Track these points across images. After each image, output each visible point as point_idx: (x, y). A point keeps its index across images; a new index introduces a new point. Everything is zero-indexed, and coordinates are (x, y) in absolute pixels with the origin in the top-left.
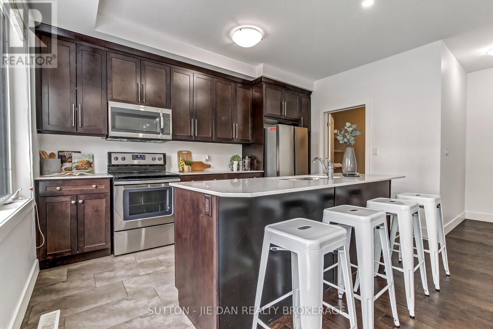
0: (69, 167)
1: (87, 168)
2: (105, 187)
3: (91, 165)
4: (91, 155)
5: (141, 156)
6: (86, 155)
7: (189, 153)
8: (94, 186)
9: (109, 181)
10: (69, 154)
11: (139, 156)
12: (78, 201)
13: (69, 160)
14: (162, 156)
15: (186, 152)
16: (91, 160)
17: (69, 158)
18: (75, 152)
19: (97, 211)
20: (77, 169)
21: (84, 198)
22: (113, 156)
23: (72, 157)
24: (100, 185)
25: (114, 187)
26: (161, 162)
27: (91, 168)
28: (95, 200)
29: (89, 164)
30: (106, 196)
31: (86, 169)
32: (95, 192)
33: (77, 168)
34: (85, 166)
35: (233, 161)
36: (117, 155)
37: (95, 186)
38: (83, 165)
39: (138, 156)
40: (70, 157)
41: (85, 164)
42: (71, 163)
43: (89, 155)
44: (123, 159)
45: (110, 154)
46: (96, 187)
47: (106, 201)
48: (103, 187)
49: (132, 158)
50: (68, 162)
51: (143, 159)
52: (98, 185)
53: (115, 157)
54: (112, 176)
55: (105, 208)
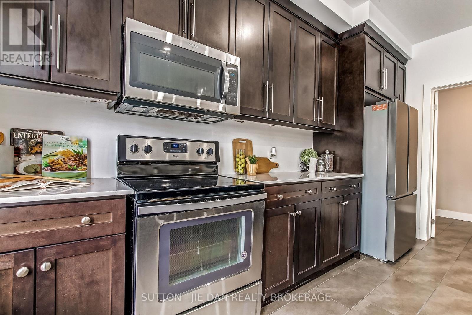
0: (34, 165)
1: (75, 167)
2: (113, 220)
3: (84, 160)
4: (83, 139)
5: (178, 145)
6: (74, 140)
7: (249, 143)
8: (85, 219)
9: (123, 203)
10: (36, 136)
11: (176, 146)
12: (38, 266)
13: (36, 149)
14: (213, 147)
15: (245, 142)
16: (85, 151)
17: (36, 145)
18: (50, 132)
19: (92, 283)
20: (53, 170)
21: (58, 253)
22: (129, 143)
23: (41, 143)
24: (100, 216)
25: (137, 220)
26: (213, 158)
27: (84, 167)
28: (86, 256)
29: (80, 158)
30: (114, 242)
31: (73, 169)
32: (89, 234)
33: (53, 167)
34: (71, 162)
35: (310, 157)
36: (137, 142)
37: (88, 218)
38: (68, 161)
39: (174, 146)
40: (38, 143)
41: (70, 159)
42: (40, 155)
43: (81, 141)
44: (148, 150)
45: (122, 140)
46: (92, 221)
47: (115, 255)
48: (109, 219)
49: (164, 149)
50: (33, 154)
51: (182, 152)
52: (94, 216)
53: (132, 146)
54: (131, 191)
55: (113, 272)
